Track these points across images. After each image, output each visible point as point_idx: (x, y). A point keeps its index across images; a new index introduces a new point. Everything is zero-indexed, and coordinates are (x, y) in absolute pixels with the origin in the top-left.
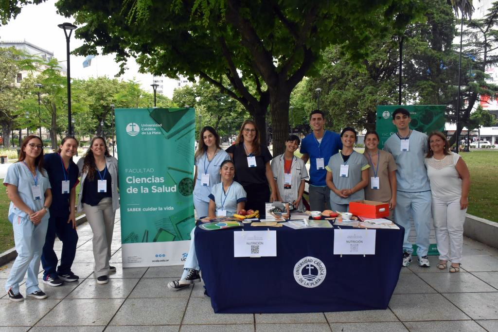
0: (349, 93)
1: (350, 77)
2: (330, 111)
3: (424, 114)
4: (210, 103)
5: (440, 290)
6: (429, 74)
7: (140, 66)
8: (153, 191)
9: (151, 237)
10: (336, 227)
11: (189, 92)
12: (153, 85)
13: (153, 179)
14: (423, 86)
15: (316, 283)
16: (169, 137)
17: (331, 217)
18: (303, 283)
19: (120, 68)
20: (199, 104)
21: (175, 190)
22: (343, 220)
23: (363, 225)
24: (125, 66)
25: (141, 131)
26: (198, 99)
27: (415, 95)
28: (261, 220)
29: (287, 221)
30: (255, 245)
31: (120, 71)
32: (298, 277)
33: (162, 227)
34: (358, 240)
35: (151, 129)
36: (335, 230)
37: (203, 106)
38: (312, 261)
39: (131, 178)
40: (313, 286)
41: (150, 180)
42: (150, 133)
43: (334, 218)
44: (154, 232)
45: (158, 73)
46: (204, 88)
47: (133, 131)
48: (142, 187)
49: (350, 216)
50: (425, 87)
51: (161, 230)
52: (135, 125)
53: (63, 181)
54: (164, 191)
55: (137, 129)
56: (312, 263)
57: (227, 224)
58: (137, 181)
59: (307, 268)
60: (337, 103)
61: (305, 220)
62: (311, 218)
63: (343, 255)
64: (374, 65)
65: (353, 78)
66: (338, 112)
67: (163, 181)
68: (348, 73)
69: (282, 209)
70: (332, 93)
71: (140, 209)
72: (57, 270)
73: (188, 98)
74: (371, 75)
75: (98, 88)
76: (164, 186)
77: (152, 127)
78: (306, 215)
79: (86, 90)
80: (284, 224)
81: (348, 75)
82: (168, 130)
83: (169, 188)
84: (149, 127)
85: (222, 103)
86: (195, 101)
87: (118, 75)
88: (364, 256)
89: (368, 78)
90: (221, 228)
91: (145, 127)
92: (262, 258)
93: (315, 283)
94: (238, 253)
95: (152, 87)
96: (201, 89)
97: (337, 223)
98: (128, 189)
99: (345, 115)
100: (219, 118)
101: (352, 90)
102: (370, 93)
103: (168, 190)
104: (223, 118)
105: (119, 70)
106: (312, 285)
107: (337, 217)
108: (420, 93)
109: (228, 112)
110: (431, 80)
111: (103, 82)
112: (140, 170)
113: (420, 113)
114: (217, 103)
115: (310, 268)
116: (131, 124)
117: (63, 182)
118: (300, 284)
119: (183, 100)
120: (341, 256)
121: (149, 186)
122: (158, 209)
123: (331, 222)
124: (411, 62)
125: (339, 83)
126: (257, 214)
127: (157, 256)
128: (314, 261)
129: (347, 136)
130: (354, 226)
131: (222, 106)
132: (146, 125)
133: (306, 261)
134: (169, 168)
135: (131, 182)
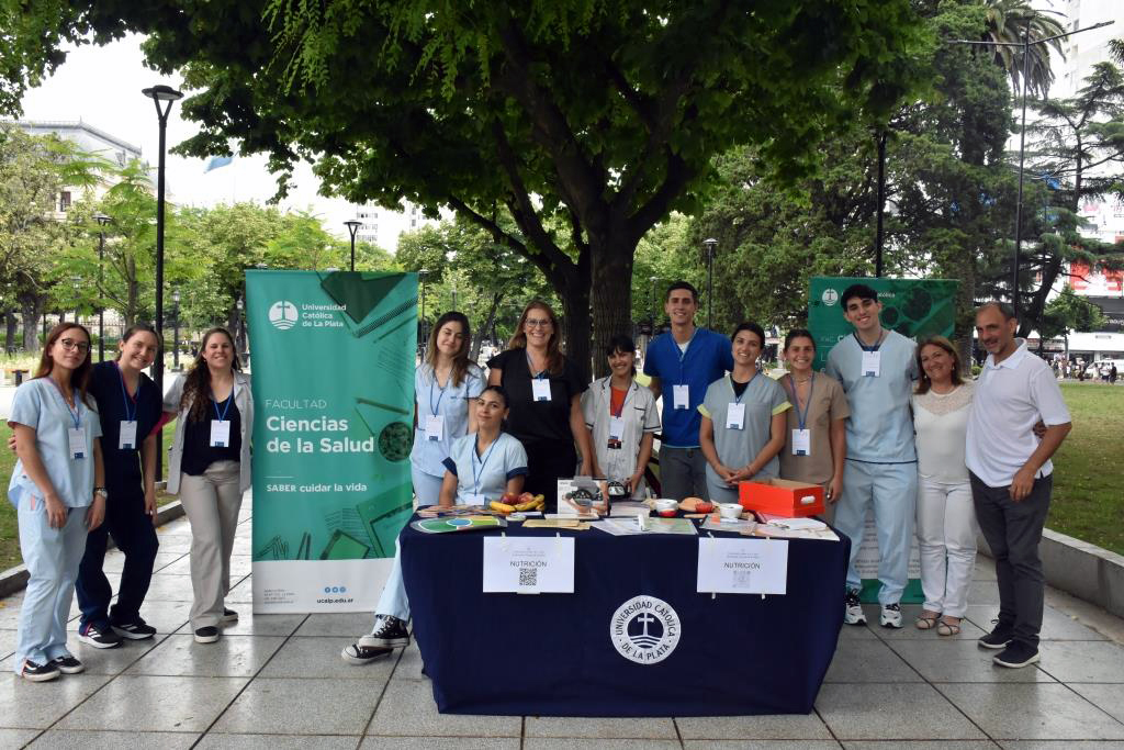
0: (780, 251)
1: (782, 216)
2: (738, 289)
3: (911, 297)
4: (478, 266)
5: (931, 677)
6: (956, 214)
7: (322, 181)
8: (323, 450)
9: (316, 549)
10: (704, 533)
11: (433, 241)
12: (349, 224)
13: (324, 422)
14: (941, 240)
15: (659, 653)
16: (361, 334)
17: (698, 512)
18: (631, 653)
19: (278, 185)
20: (454, 266)
21: (372, 449)
22: (723, 520)
23: (762, 529)
24: (288, 182)
25: (301, 319)
26: (451, 256)
27: (922, 259)
28: (547, 516)
29: (601, 518)
30: (529, 568)
31: (277, 191)
32: (621, 639)
33: (341, 529)
34: (749, 561)
35: (322, 316)
36: (701, 539)
37: (462, 271)
38: (652, 606)
39: (277, 419)
40: (651, 661)
41: (316, 426)
42: (321, 324)
43: (702, 516)
44: (321, 537)
45: (358, 197)
46: (466, 232)
47: (284, 317)
48: (299, 440)
49: (737, 511)
50: (945, 242)
51: (338, 534)
52: (288, 307)
53: (122, 422)
54: (346, 450)
55: (293, 314)
56: (652, 611)
57: (472, 522)
58: (290, 426)
59: (640, 620)
60: (753, 272)
61: (640, 518)
62: (654, 513)
63: (717, 594)
64: (835, 189)
65: (789, 218)
66: (754, 290)
67: (346, 428)
68: (778, 207)
69: (593, 492)
70: (742, 249)
71: (293, 488)
72: (109, 613)
73: (430, 253)
74: (828, 213)
75: (233, 226)
76: (346, 439)
77: (326, 312)
78: (645, 506)
79: (207, 230)
80: (594, 524)
81: (779, 211)
82: (358, 318)
83: (359, 443)
84: (319, 311)
85: (504, 267)
86: (444, 259)
87: (275, 200)
88: (763, 597)
89: (822, 220)
90: (458, 528)
91: (309, 312)
92: (543, 595)
93: (656, 654)
94: (491, 584)
95: (347, 226)
96: (458, 234)
97: (709, 524)
98: (270, 443)
99: (770, 299)
100: (498, 299)
101: (785, 245)
102: (825, 251)
103: (355, 447)
104: (507, 300)
105: (276, 189)
106: (651, 658)
107: (711, 512)
108: (934, 254)
109: (516, 287)
110: (958, 227)
111: (245, 215)
112: (296, 403)
113: (902, 294)
114: (493, 267)
115: (646, 620)
116: (280, 303)
117: (124, 424)
118: (624, 654)
119: (419, 257)
120: (714, 597)
121: (315, 437)
122: (332, 489)
123: (696, 523)
124: (917, 187)
125: (759, 228)
126: (539, 503)
127: (328, 590)
128: (654, 606)
129: (741, 341)
130: (743, 532)
131: (505, 271)
132: (312, 307)
133: (638, 606)
134: (360, 401)
135: (277, 429)
